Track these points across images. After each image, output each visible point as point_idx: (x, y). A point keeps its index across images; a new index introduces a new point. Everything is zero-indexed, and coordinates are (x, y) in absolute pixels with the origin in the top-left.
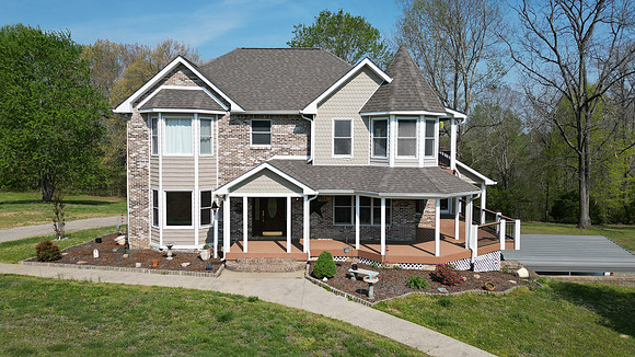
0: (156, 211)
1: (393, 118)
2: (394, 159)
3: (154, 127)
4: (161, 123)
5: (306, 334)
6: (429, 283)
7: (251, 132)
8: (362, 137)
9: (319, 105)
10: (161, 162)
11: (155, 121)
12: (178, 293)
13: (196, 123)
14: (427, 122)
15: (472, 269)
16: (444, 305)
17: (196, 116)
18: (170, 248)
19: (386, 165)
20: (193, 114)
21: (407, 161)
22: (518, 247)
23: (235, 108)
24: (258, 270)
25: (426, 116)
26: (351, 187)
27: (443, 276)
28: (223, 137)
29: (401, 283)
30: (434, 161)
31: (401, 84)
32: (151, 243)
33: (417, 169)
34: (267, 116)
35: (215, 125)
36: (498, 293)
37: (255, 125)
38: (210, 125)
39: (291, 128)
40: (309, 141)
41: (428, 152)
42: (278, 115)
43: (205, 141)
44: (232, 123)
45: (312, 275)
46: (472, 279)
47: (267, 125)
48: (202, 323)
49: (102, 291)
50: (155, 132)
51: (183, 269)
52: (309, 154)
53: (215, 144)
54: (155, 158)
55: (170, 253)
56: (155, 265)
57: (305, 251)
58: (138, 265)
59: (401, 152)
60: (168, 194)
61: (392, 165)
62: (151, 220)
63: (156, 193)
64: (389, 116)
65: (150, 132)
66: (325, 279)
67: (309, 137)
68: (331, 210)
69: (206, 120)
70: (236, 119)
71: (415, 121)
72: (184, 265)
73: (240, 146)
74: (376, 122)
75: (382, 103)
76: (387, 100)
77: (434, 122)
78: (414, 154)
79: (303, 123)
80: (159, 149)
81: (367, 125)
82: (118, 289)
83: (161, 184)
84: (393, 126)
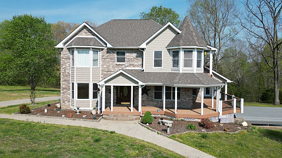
0: (73, 92)
1: (181, 50)
2: (182, 69)
3: (73, 54)
4: (76, 52)
5: (134, 149)
6: (197, 127)
7: (116, 56)
8: (167, 59)
9: (147, 44)
10: (75, 70)
11: (73, 51)
12: (78, 129)
13: (91, 52)
14: (198, 51)
15: (219, 122)
16: (203, 137)
17: (91, 49)
18: (78, 108)
19: (178, 72)
20: (90, 48)
21: (188, 70)
22: (242, 112)
23: (109, 46)
24: (117, 120)
25: (197, 49)
26: (161, 82)
27: (204, 124)
28: (104, 59)
29: (184, 127)
30: (201, 70)
31: (186, 34)
32: (71, 107)
33: (193, 73)
34: (124, 49)
35: (100, 53)
36: (231, 133)
37: (118, 54)
38: (98, 54)
39: (134, 55)
40: (143, 61)
41: (199, 65)
42: (128, 49)
43: (95, 60)
44: (108, 52)
45: (142, 122)
46: (219, 126)
47: (124, 54)
48: (86, 142)
49: (44, 127)
50: (73, 57)
51: (83, 118)
52: (142, 67)
53: (100, 62)
54: (73, 68)
55: (78, 111)
56: (71, 116)
57: (139, 111)
58: (63, 116)
59: (185, 65)
60: (78, 84)
61: (181, 72)
62: (71, 96)
63: (73, 84)
64: (179, 49)
65: (71, 56)
66: (148, 124)
67: (143, 59)
68: (152, 93)
69: (96, 51)
70: (110, 50)
71: (192, 51)
72: (84, 116)
73: (111, 63)
74: (173, 52)
75: (176, 43)
76: (179, 41)
77: (201, 52)
78: (192, 67)
79: (140, 52)
80: (75, 64)
81: (170, 53)
82: (52, 126)
83: (75, 80)
84: (182, 54)
